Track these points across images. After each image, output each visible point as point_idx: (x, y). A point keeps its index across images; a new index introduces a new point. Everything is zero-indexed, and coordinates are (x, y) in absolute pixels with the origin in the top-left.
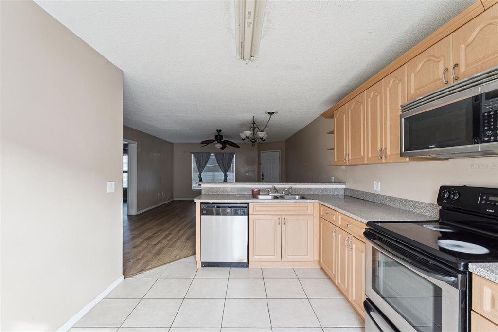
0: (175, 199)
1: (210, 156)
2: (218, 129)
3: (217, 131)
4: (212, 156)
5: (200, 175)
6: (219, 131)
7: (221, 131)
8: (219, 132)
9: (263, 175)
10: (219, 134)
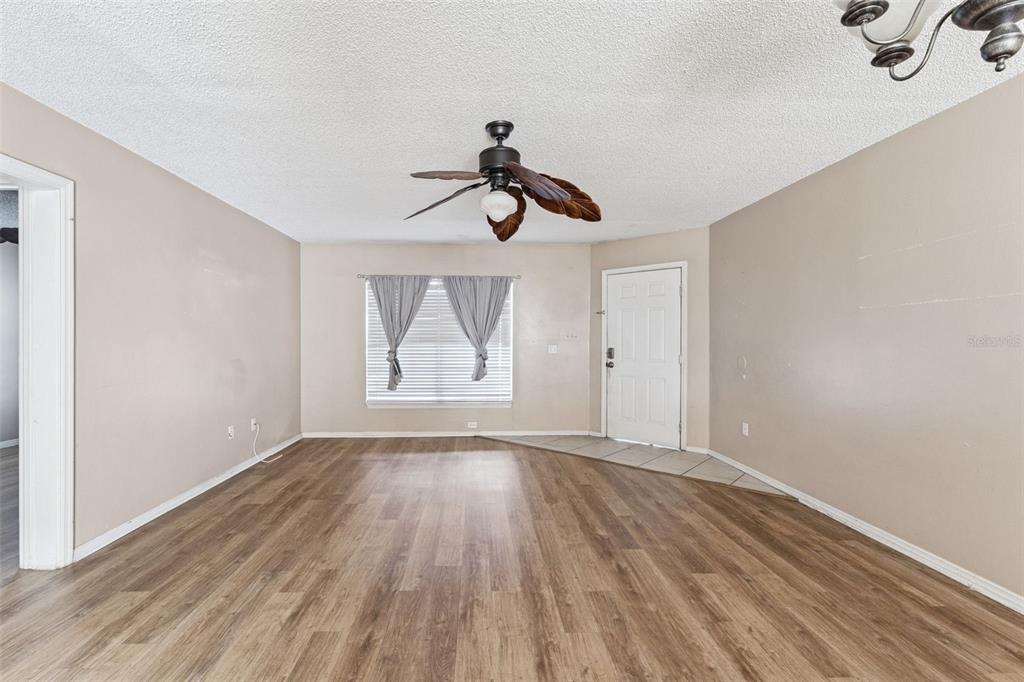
0: (306, 435)
1: (426, 286)
2: (499, 118)
3: (492, 127)
4: (436, 287)
5: (393, 352)
6: (499, 130)
7: (509, 126)
8: (500, 137)
9: (610, 354)
10: (500, 145)
